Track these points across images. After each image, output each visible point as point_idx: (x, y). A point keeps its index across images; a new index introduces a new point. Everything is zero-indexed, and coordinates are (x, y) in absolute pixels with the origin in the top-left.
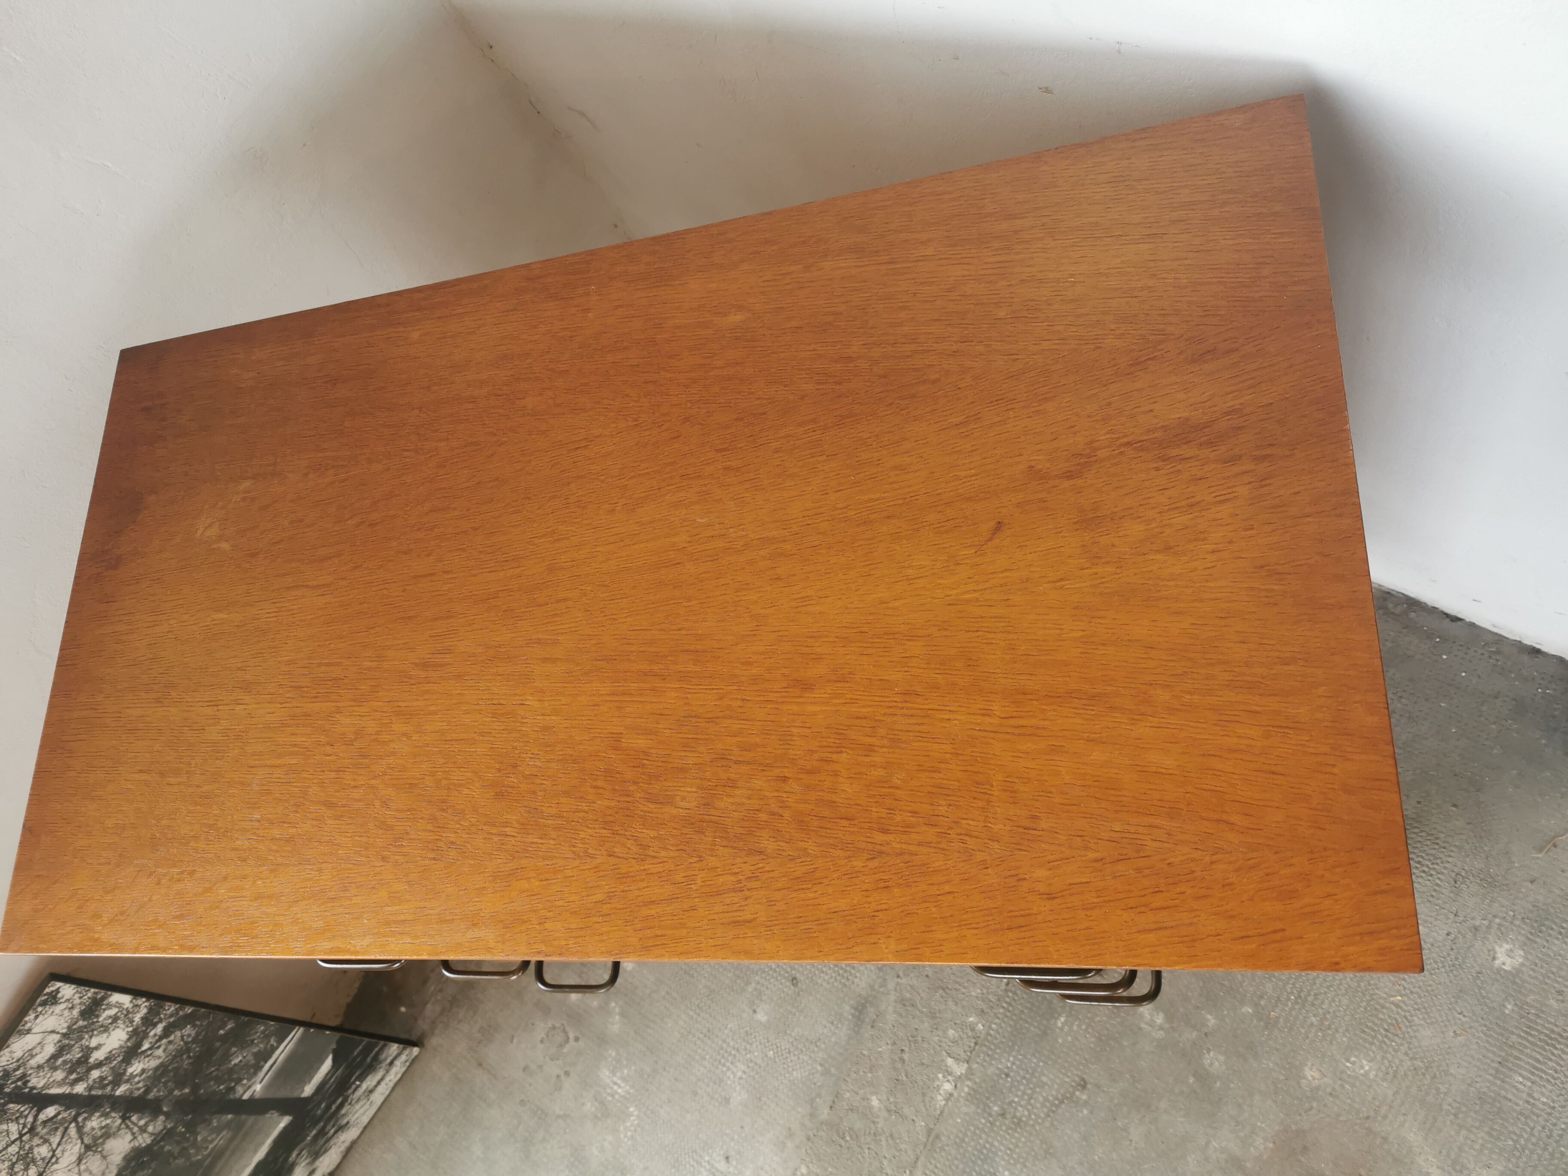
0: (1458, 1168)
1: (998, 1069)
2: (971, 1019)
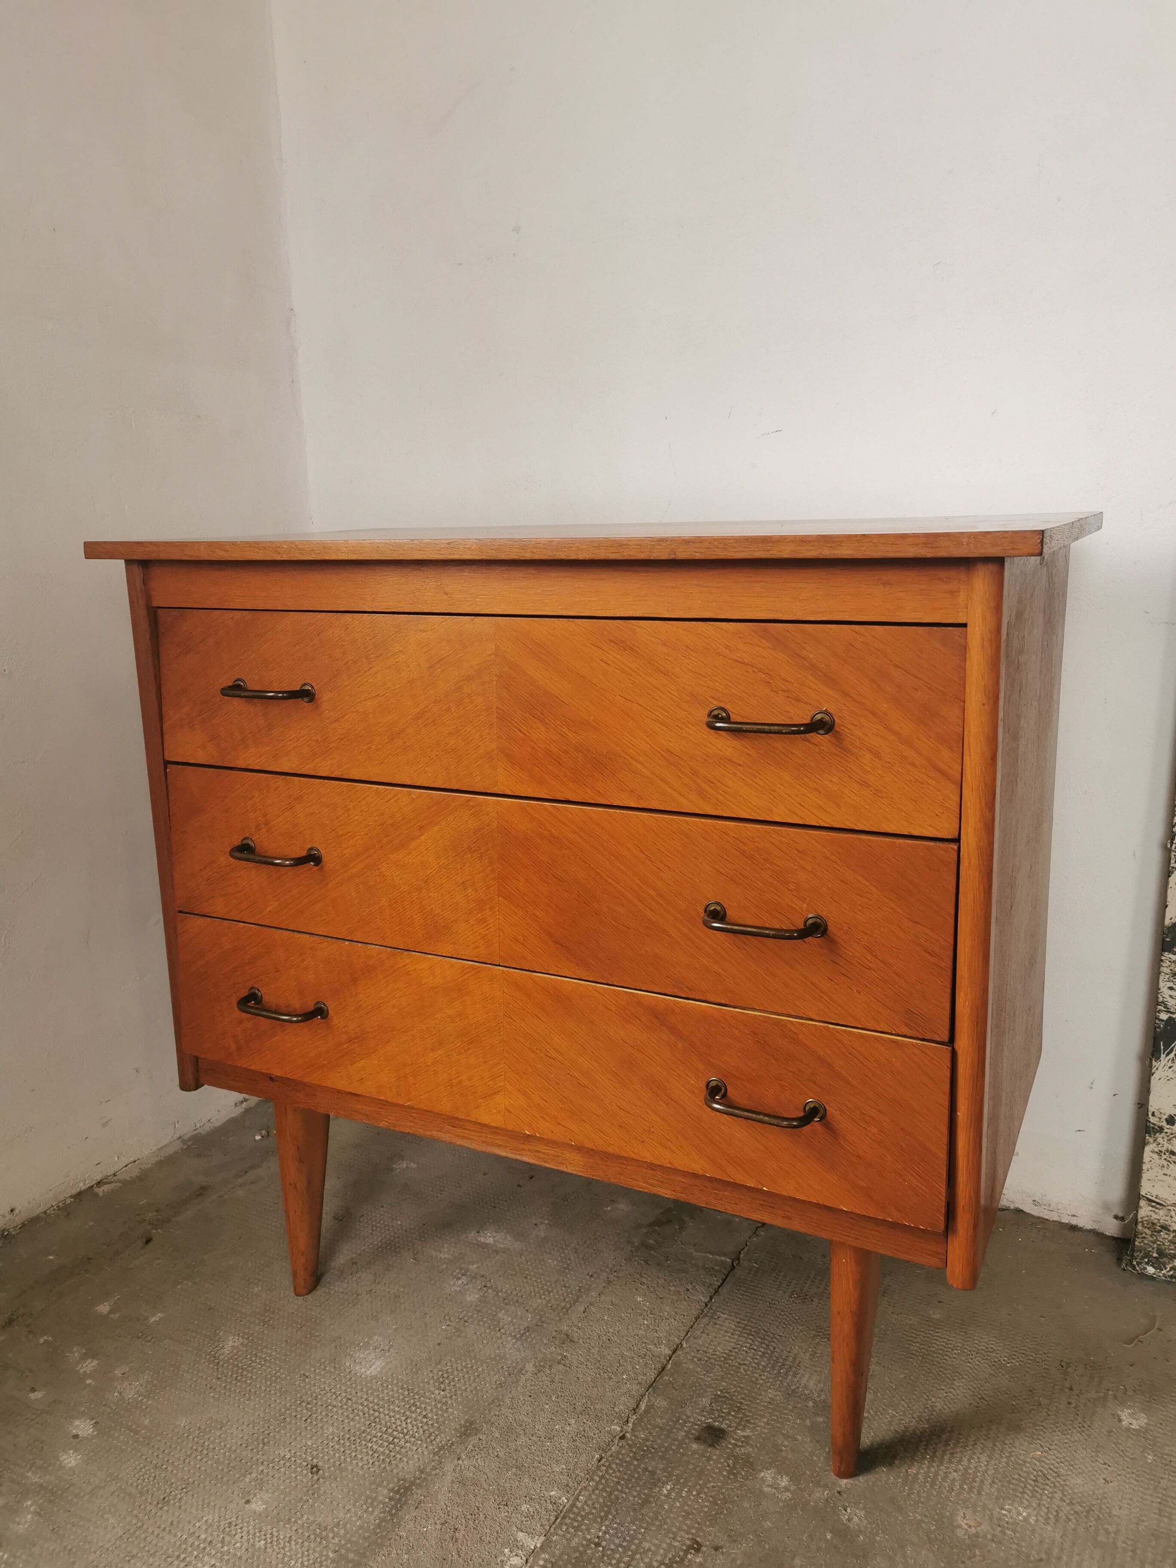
1: (586, 1539)
2: (552, 1493)
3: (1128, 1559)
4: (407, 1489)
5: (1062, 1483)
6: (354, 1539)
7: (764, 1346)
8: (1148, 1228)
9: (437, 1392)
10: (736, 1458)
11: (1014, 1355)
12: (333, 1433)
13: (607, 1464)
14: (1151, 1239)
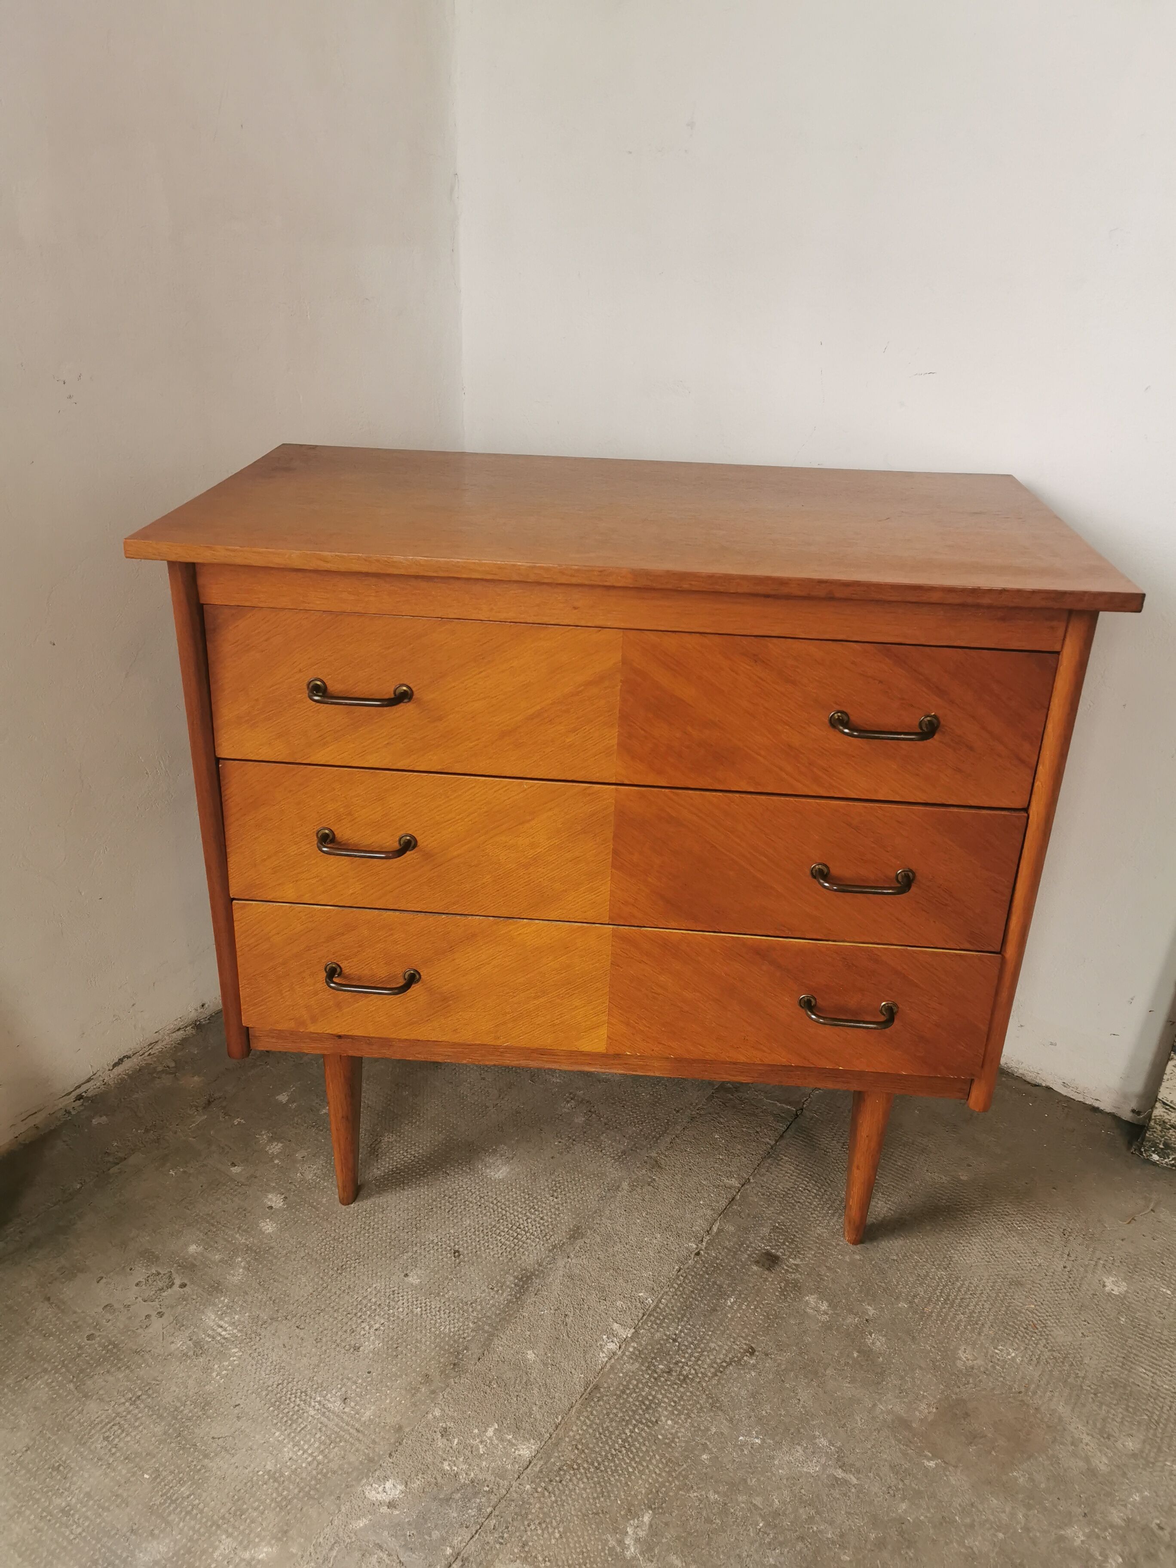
0: (1105, 1436)
1: (666, 1335)
2: (640, 1294)
3: (1090, 1400)
4: (529, 1278)
5: (1047, 1332)
6: (488, 1314)
7: (817, 1188)
8: (1160, 1125)
9: (551, 1198)
10: (787, 1282)
11: (1025, 1220)
12: (470, 1225)
13: (685, 1275)
14: (1160, 1133)
